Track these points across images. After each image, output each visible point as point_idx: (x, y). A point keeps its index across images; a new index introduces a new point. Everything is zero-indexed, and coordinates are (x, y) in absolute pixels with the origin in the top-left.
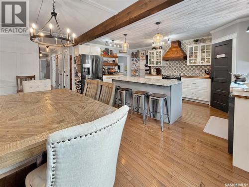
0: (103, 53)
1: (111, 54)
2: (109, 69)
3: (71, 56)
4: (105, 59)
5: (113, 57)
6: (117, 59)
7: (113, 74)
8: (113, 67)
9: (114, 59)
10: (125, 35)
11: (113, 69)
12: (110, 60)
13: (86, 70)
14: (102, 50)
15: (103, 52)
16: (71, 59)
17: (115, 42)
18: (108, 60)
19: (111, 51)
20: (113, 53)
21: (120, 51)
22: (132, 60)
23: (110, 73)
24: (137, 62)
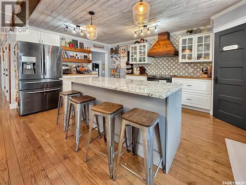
0: (68, 46)
1: (81, 48)
2: (79, 67)
3: (9, 46)
4: (71, 53)
5: (84, 51)
6: (90, 55)
7: (82, 73)
8: (85, 65)
9: (86, 54)
11: (83, 67)
12: (80, 55)
13: (30, 67)
14: (68, 41)
15: (69, 44)
18: (76, 55)
19: (82, 44)
20: (84, 47)
21: (94, 45)
22: (112, 57)
23: (79, 72)
24: (117, 59)
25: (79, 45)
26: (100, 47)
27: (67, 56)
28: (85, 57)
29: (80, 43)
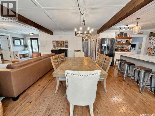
0: (118, 36)
1: (125, 36)
2: (122, 47)
3: (96, 40)
4: (119, 40)
5: (127, 38)
6: (131, 40)
7: (124, 51)
8: (126, 46)
9: (128, 40)
10: (138, 19)
11: (125, 47)
12: (124, 40)
13: (103, 48)
14: (118, 34)
15: (119, 35)
16: (96, 41)
17: (128, 26)
18: (122, 41)
23: (122, 50)
25: (124, 34)
26: (140, 33)
27: (117, 42)
28: (127, 41)
29: (125, 33)
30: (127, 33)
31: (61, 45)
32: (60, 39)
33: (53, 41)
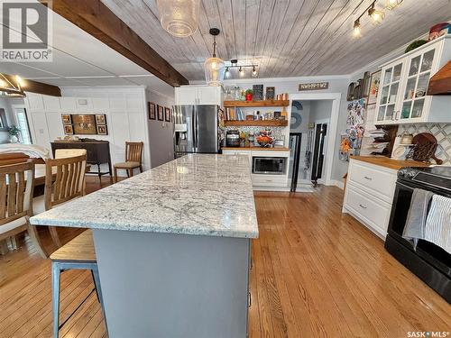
1: (268, 98)
4: (251, 111)
7: (263, 147)
9: (279, 109)
11: (265, 134)
14: (246, 90)
15: (246, 95)
17: (239, 63)
18: (258, 113)
19: (271, 90)
20: (276, 94)
21: (300, 86)
22: (350, 108)
24: (359, 113)
25: (265, 92)
26: (316, 88)
28: (277, 114)
29: (268, 88)
30: (273, 88)
31: (86, 126)
32: (81, 111)
33: (64, 117)
